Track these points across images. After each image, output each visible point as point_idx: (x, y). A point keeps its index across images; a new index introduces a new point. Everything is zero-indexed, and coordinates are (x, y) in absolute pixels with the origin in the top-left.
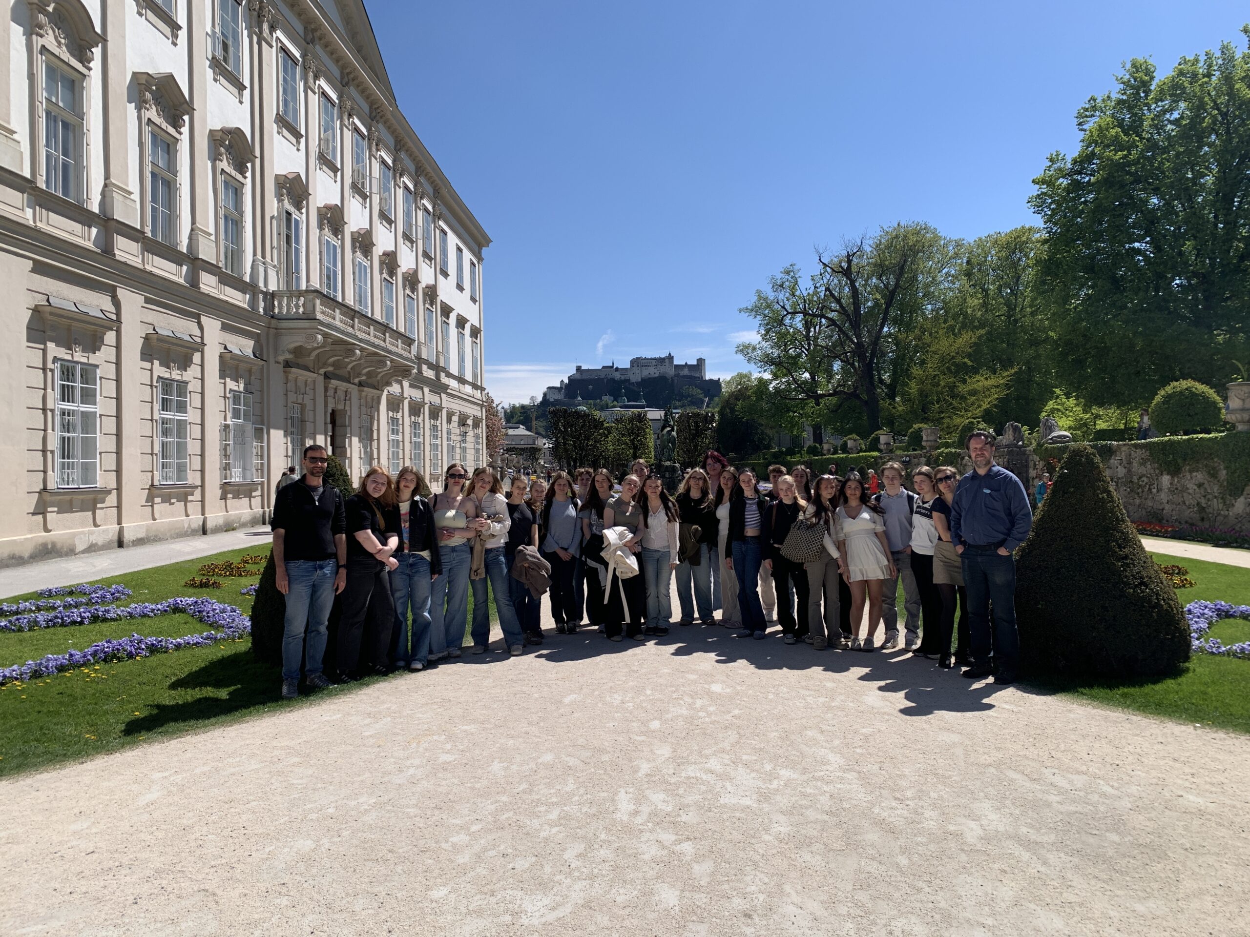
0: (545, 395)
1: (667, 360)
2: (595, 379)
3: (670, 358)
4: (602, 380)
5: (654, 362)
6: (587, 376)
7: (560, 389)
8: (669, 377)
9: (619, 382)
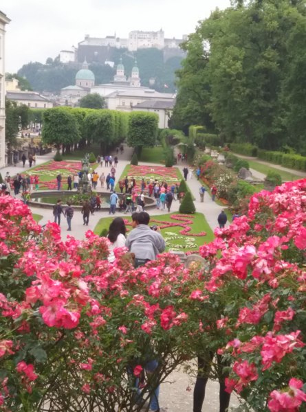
0: (59, 57)
1: (159, 35)
2: (99, 47)
3: (161, 32)
4: (106, 47)
5: (148, 35)
6: (93, 44)
7: (72, 52)
8: (159, 48)
9: (119, 50)
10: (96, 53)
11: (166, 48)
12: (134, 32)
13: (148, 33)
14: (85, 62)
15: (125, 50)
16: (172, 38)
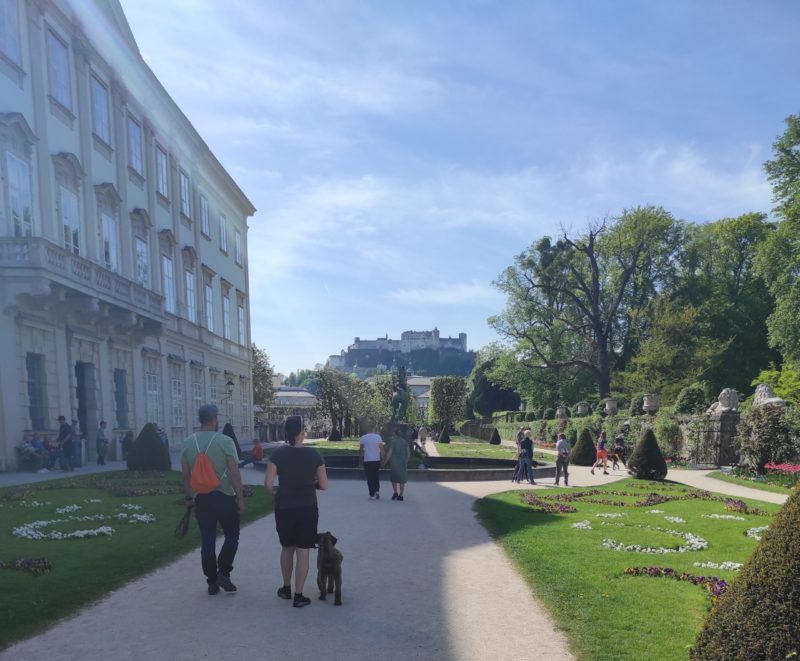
0: (328, 362)
1: (433, 334)
2: (371, 349)
3: (436, 332)
4: (378, 350)
6: (364, 347)
7: (340, 357)
8: (435, 349)
9: (393, 352)
10: (367, 356)
11: (441, 348)
12: (408, 333)
13: (422, 333)
14: (355, 366)
15: (399, 352)
16: (447, 338)
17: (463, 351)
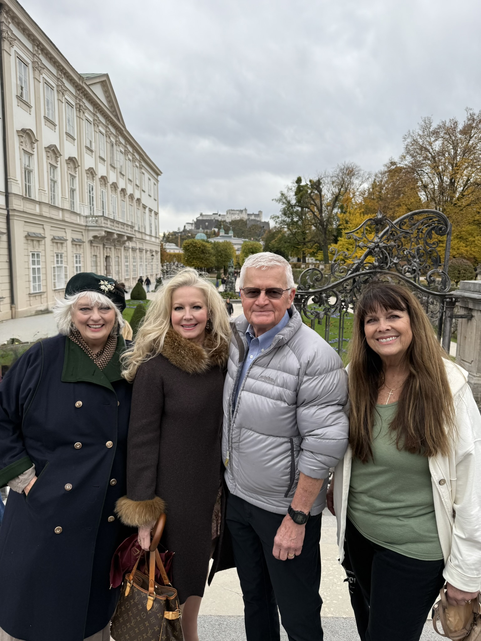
0: (185, 227)
1: (244, 211)
2: (209, 220)
3: (246, 209)
4: (213, 220)
5: (238, 212)
6: (205, 218)
7: (192, 224)
8: (245, 220)
9: (221, 222)
10: (207, 224)
11: (249, 219)
12: (230, 210)
13: (238, 210)
14: (201, 229)
15: (225, 221)
16: (252, 213)
17: (260, 221)
